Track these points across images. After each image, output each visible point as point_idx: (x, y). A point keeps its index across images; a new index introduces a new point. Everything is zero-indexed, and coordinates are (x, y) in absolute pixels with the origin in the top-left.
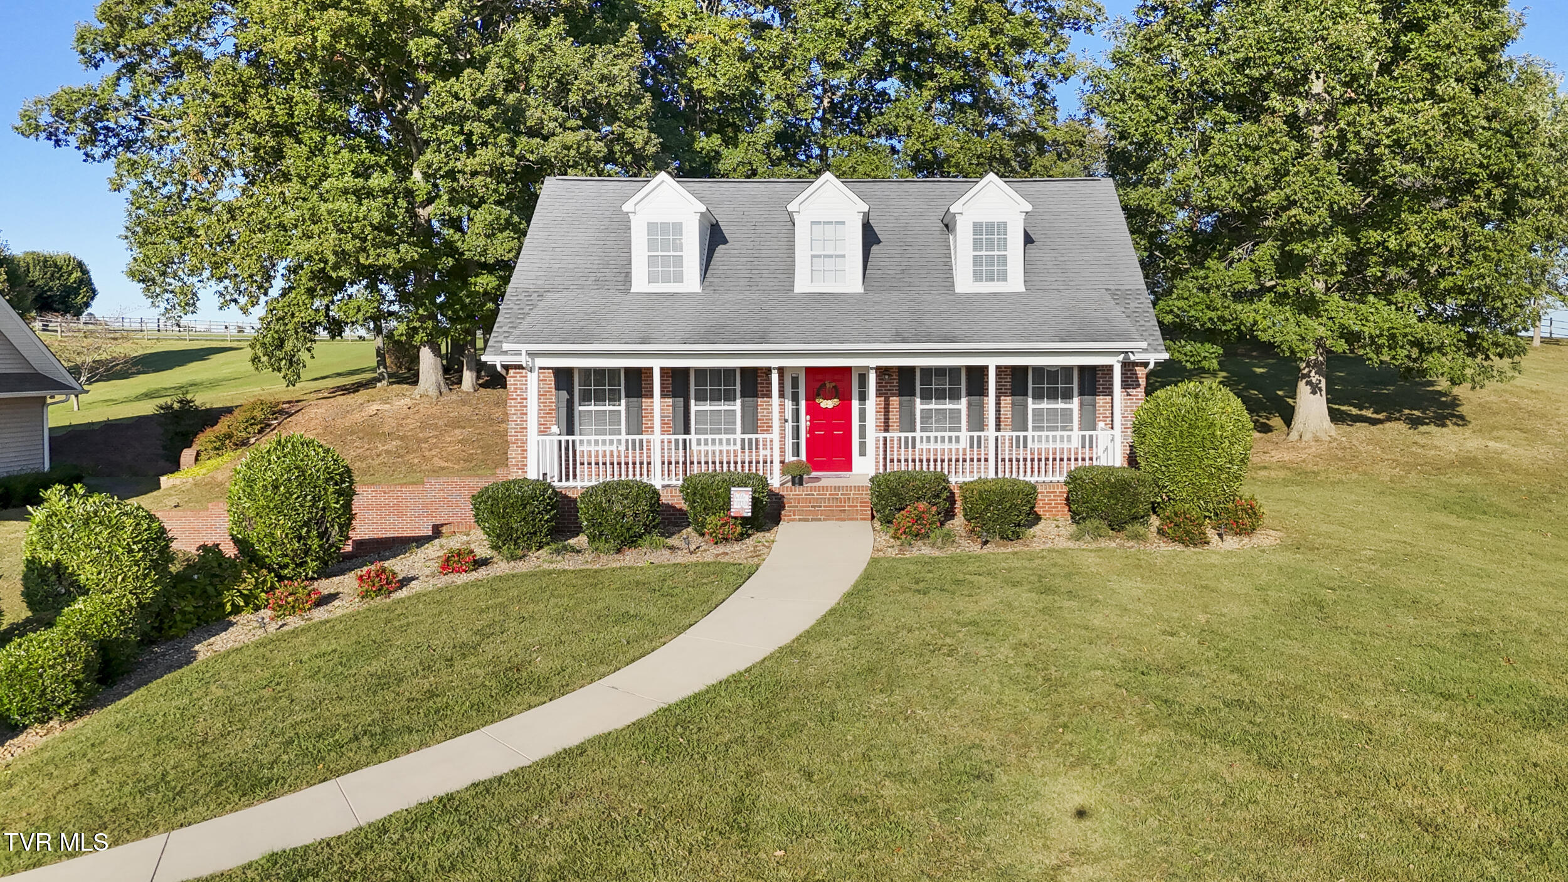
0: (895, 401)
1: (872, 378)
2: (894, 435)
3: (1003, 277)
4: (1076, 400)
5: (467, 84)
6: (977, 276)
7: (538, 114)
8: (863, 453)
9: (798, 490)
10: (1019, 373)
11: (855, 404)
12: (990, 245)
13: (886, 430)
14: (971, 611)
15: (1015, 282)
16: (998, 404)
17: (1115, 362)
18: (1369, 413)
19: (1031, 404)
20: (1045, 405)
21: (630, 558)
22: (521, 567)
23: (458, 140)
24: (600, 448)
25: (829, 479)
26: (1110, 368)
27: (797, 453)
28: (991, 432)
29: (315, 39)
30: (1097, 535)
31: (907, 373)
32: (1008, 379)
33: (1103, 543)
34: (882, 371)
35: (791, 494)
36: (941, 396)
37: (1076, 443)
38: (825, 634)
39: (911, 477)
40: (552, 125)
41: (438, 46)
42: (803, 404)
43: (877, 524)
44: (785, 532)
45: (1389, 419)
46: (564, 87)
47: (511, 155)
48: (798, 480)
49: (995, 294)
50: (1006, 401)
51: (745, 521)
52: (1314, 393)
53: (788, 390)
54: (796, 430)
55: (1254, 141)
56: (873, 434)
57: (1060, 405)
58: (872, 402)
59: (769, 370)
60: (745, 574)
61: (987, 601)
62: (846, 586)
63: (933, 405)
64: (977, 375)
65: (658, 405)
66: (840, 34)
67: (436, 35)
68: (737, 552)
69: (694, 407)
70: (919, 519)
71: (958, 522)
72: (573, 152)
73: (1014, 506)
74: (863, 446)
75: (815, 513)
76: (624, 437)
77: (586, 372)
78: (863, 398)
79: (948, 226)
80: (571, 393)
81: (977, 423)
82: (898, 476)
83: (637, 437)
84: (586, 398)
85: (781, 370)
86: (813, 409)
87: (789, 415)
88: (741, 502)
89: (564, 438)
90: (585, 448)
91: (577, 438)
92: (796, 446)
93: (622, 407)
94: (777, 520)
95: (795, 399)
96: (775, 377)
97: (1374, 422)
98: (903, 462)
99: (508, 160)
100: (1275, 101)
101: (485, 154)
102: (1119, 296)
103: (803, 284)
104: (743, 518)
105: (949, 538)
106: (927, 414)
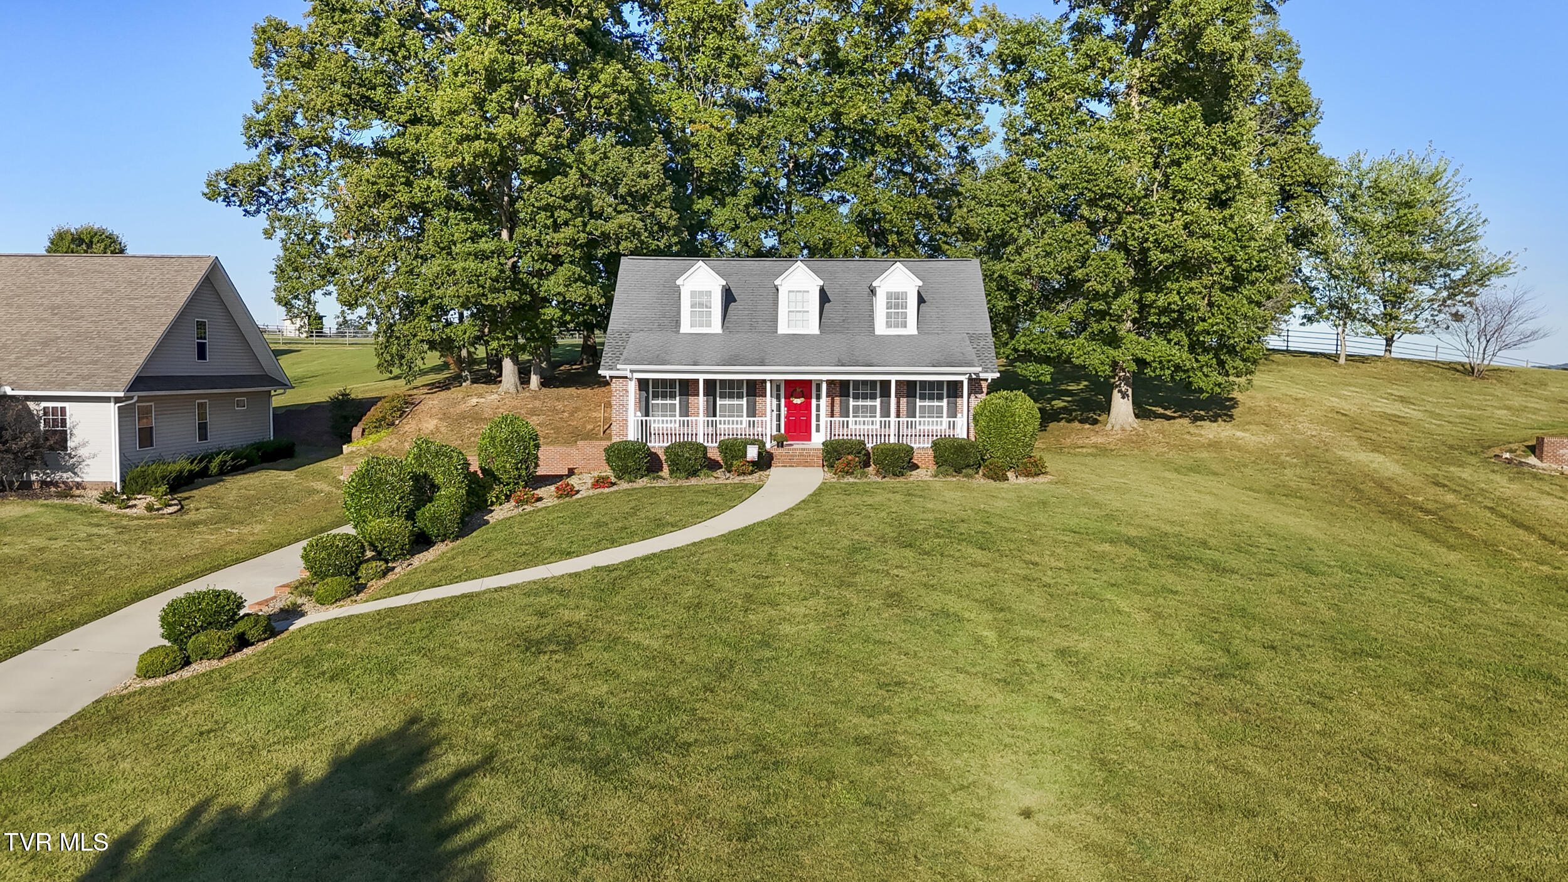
0: (837, 400)
1: (824, 386)
2: (836, 419)
3: (905, 326)
4: (945, 400)
5: (556, 186)
6: (889, 325)
7: (600, 203)
8: (818, 430)
9: (780, 450)
10: (911, 385)
11: (814, 402)
12: (897, 306)
13: (832, 416)
14: (870, 501)
15: (912, 329)
16: (898, 403)
17: (965, 379)
18: (1168, 413)
19: (919, 403)
20: (927, 403)
21: (693, 481)
22: (635, 485)
23: (549, 222)
24: (665, 425)
25: (798, 445)
26: (962, 382)
27: (779, 429)
28: (893, 418)
29: (464, 159)
30: (946, 475)
31: (844, 384)
32: (904, 389)
33: (949, 479)
34: (830, 383)
35: (777, 452)
36: (865, 397)
37: (945, 426)
38: (799, 508)
39: (845, 442)
40: (610, 210)
41: (540, 161)
42: (783, 401)
43: (826, 469)
44: (775, 472)
45: (1180, 417)
46: (616, 182)
47: (584, 232)
48: (780, 445)
49: (899, 336)
50: (904, 401)
51: (753, 463)
52: (1123, 398)
53: (775, 393)
54: (779, 416)
55: (1068, 236)
56: (824, 419)
57: (936, 403)
58: (824, 401)
59: (764, 381)
60: (756, 489)
61: (878, 499)
62: (811, 492)
63: (860, 403)
64: (886, 385)
65: (700, 401)
66: (804, 120)
67: (537, 154)
68: (751, 479)
69: (719, 402)
70: (848, 464)
71: (871, 469)
72: (625, 231)
73: (900, 457)
74: (818, 426)
75: (790, 463)
76: (678, 418)
77: (655, 381)
78: (818, 398)
79: (873, 291)
80: (648, 393)
81: (886, 413)
82: (838, 441)
83: (686, 419)
84: (656, 396)
85: (771, 381)
86: (789, 405)
87: (775, 408)
88: (752, 453)
89: (644, 419)
90: (656, 425)
91: (652, 419)
92: (779, 426)
93: (677, 401)
94: (769, 466)
95: (778, 398)
96: (768, 385)
97: (1168, 418)
98: (841, 434)
99: (582, 235)
100: (1085, 211)
101: (567, 232)
102: (973, 338)
103: (783, 329)
104: (752, 462)
105: (866, 476)
106: (856, 408)
